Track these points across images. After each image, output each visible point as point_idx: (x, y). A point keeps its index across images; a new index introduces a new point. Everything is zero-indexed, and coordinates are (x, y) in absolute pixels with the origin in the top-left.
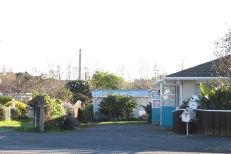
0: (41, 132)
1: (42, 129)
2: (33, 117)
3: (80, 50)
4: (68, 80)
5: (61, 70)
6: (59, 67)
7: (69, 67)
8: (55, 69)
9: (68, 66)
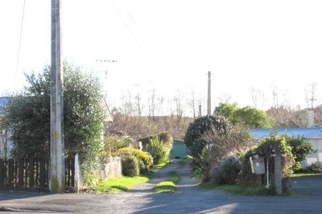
0: (278, 195)
1: (279, 190)
2: (264, 172)
3: (209, 73)
4: (152, 115)
5: (141, 102)
6: (138, 98)
7: (153, 97)
8: (134, 101)
9: (150, 97)
